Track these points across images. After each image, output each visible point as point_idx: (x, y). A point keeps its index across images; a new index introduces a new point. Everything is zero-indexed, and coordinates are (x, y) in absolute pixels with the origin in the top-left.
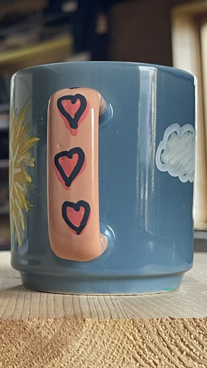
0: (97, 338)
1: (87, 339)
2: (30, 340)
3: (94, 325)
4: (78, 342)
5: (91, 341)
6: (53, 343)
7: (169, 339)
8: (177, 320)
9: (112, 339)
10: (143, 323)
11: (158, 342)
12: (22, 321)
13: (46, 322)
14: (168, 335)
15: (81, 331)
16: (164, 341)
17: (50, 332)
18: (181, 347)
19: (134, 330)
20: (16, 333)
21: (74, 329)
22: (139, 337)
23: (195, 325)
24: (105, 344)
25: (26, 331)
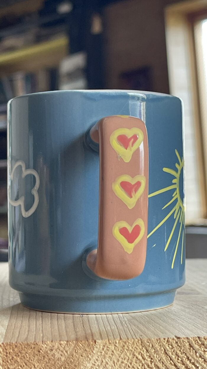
0: (108, 358)
1: (98, 359)
2: (45, 362)
3: (104, 346)
4: (89, 362)
5: (102, 361)
6: (66, 365)
7: (175, 358)
8: (183, 339)
9: (122, 360)
10: (151, 343)
11: (165, 361)
12: (37, 344)
13: (59, 345)
14: (174, 354)
15: (93, 352)
16: (171, 359)
17: (62, 354)
18: (187, 364)
19: (143, 350)
20: (31, 356)
21: (86, 350)
22: (147, 356)
23: (200, 344)
24: (115, 364)
25: (40, 353)
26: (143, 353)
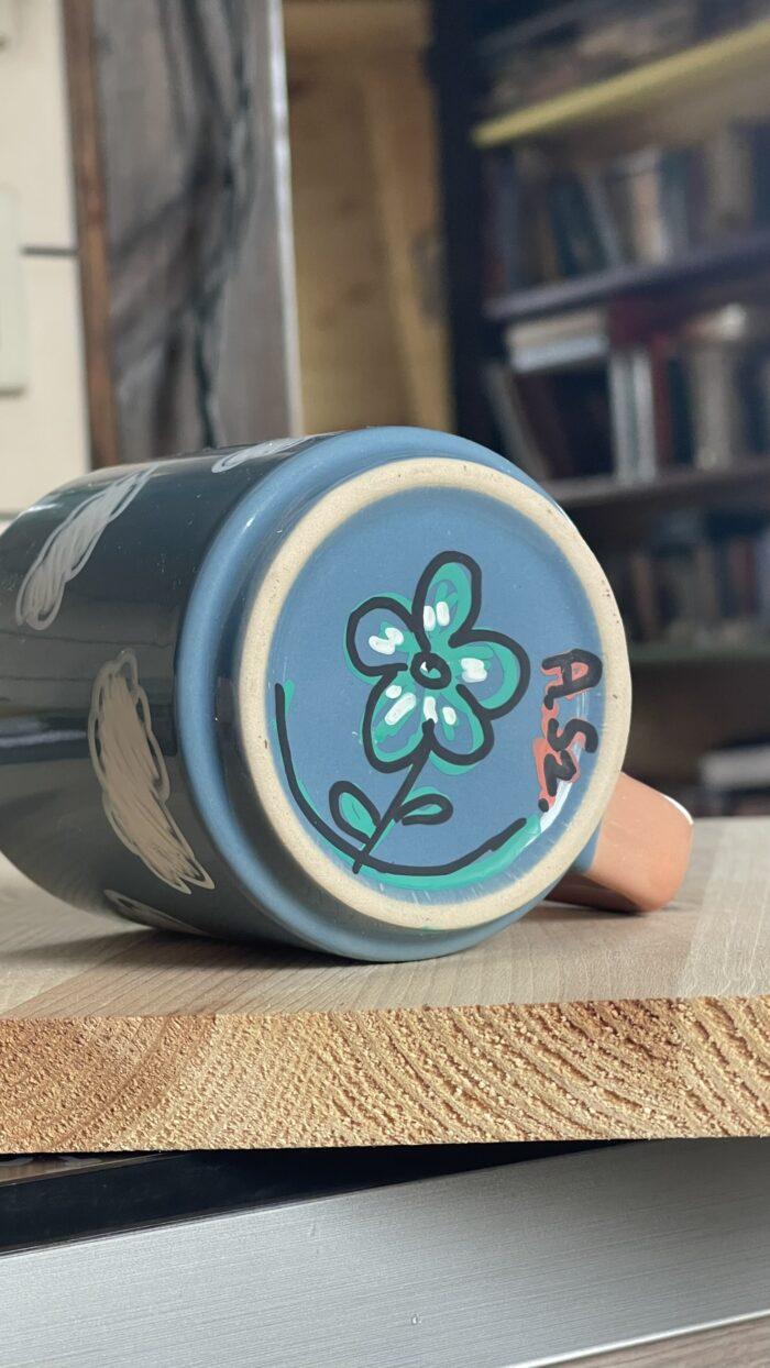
0: (246, 1059)
1: (222, 1062)
2: (91, 1066)
3: (236, 1029)
4: (201, 1069)
5: (233, 1067)
6: (143, 1074)
7: (419, 1059)
8: (437, 1011)
9: (281, 1062)
10: (354, 1020)
11: (394, 1067)
12: (71, 1023)
13: (124, 1025)
14: (415, 1048)
15: (208, 1043)
16: (407, 1062)
17: (134, 1048)
18: (449, 1076)
19: (334, 1039)
20: (59, 1052)
21: (190, 1039)
22: (346, 1056)
23: (482, 1023)
24: (266, 1073)
25: (80, 1046)
26: (335, 1047)
